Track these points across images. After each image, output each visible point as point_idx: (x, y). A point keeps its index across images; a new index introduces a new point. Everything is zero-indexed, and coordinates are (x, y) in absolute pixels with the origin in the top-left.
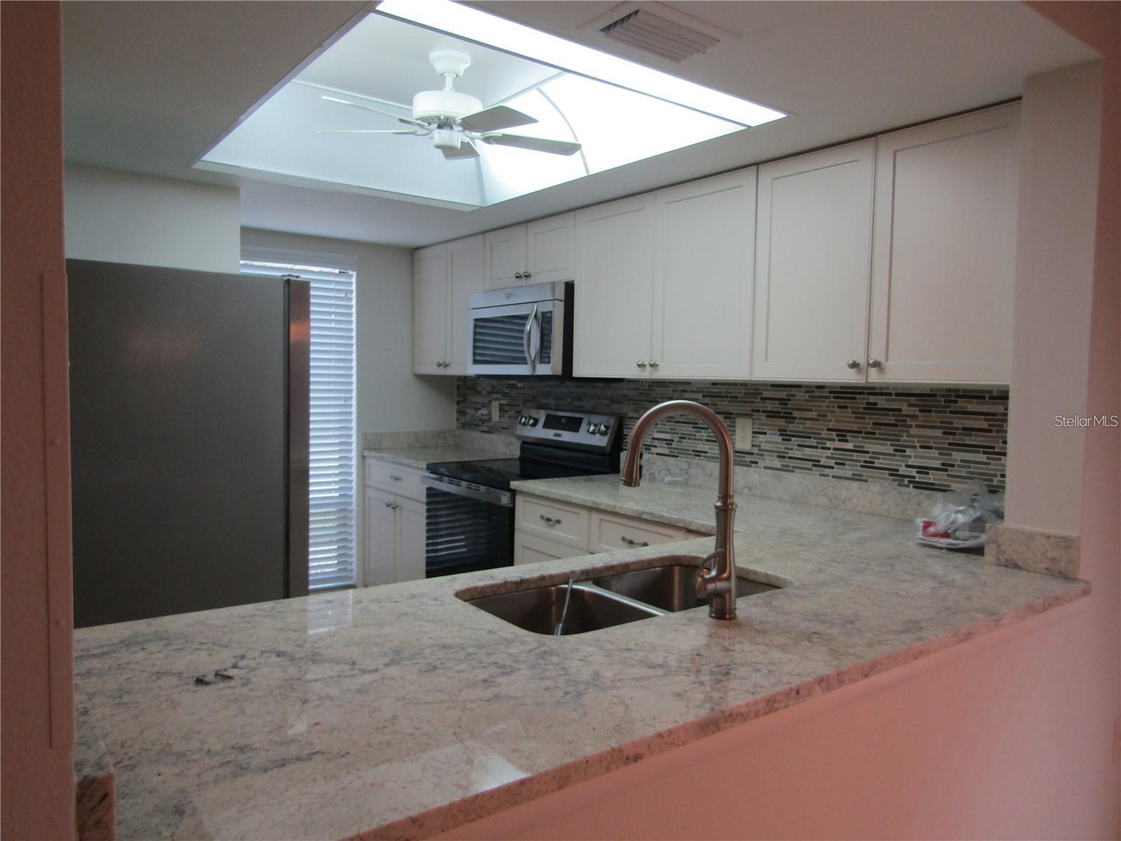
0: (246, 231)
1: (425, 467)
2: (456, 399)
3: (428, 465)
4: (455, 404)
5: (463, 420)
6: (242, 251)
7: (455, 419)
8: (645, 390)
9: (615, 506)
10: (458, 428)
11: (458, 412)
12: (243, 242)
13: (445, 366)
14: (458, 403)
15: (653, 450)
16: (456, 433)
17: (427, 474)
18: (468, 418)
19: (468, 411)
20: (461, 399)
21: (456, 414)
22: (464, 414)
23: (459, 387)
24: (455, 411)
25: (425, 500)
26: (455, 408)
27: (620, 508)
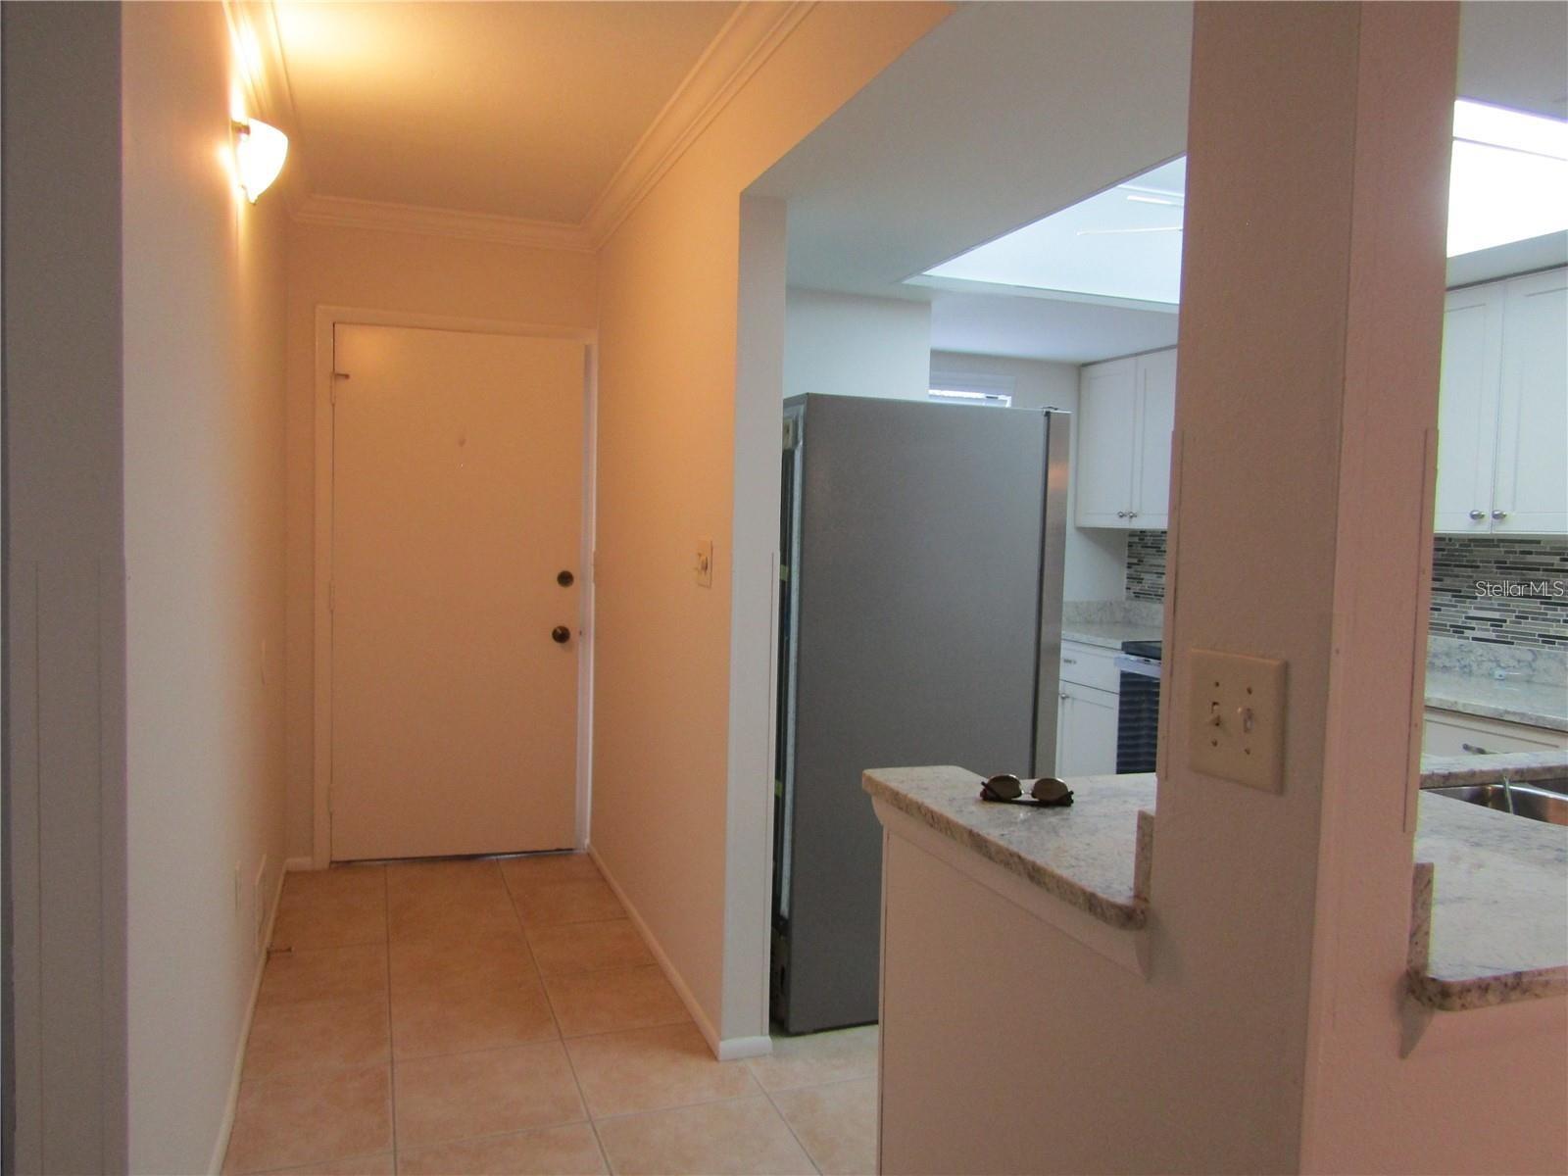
0: (936, 354)
1: (1119, 646)
2: (1127, 560)
3: (1124, 644)
4: (1126, 565)
5: (1137, 588)
6: (931, 378)
7: (1125, 586)
8: (1457, 550)
9: (1456, 703)
10: (1128, 598)
11: (1128, 578)
12: (933, 367)
13: (1131, 517)
14: (1130, 565)
15: (1468, 633)
16: (1127, 606)
17: (1123, 655)
18: (1146, 585)
19: (1146, 576)
20: (1135, 561)
21: (1126, 580)
22: (1140, 580)
23: (1130, 545)
24: (1125, 576)
25: (1117, 689)
26: (1126, 572)
27: (1464, 705)
